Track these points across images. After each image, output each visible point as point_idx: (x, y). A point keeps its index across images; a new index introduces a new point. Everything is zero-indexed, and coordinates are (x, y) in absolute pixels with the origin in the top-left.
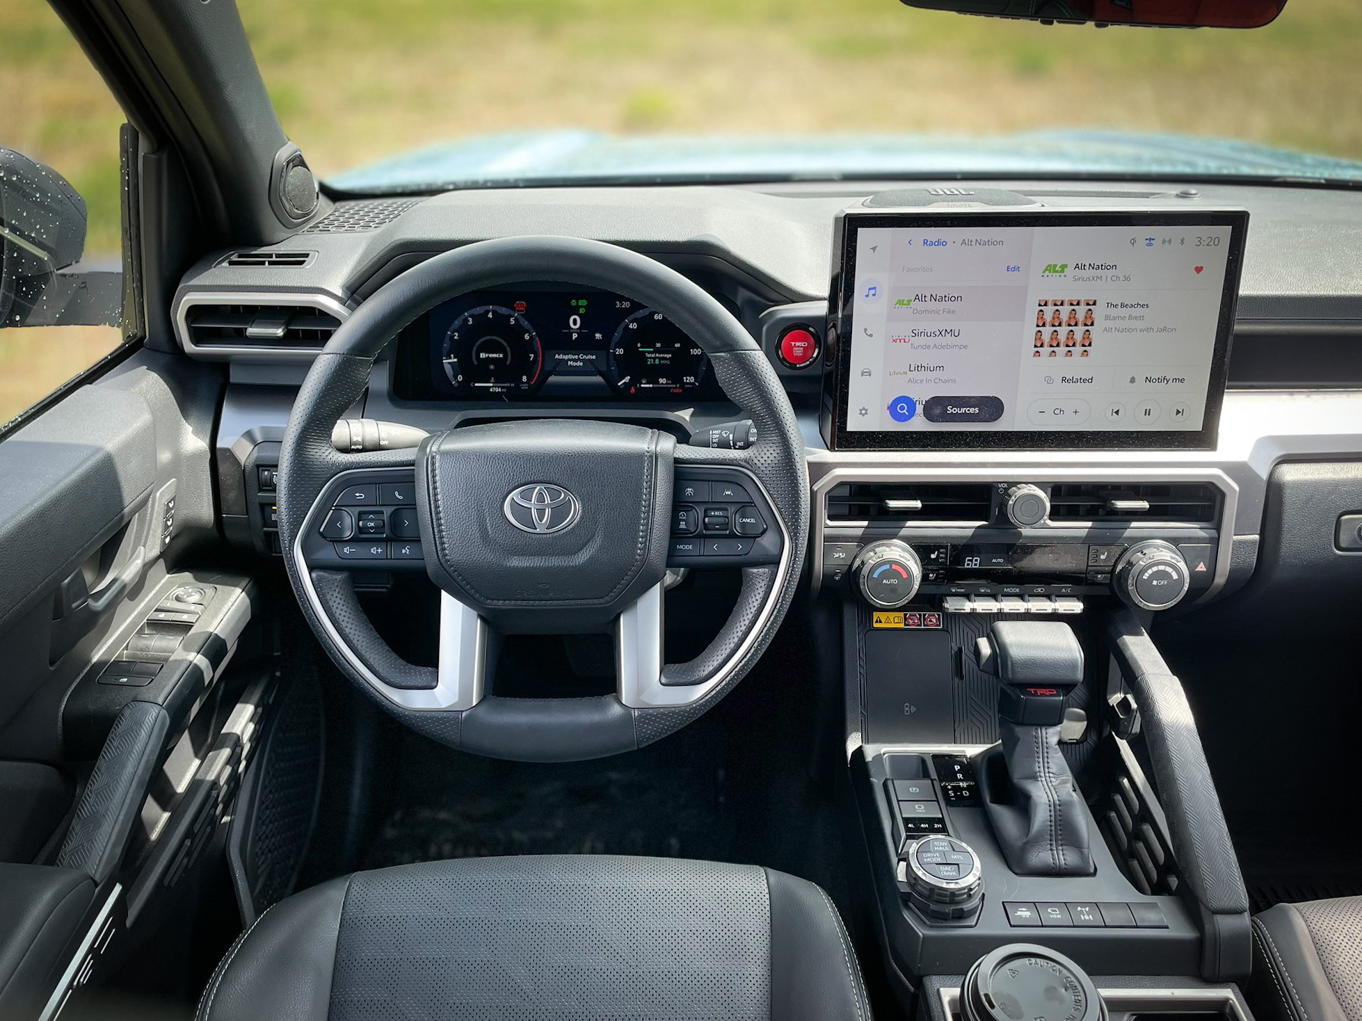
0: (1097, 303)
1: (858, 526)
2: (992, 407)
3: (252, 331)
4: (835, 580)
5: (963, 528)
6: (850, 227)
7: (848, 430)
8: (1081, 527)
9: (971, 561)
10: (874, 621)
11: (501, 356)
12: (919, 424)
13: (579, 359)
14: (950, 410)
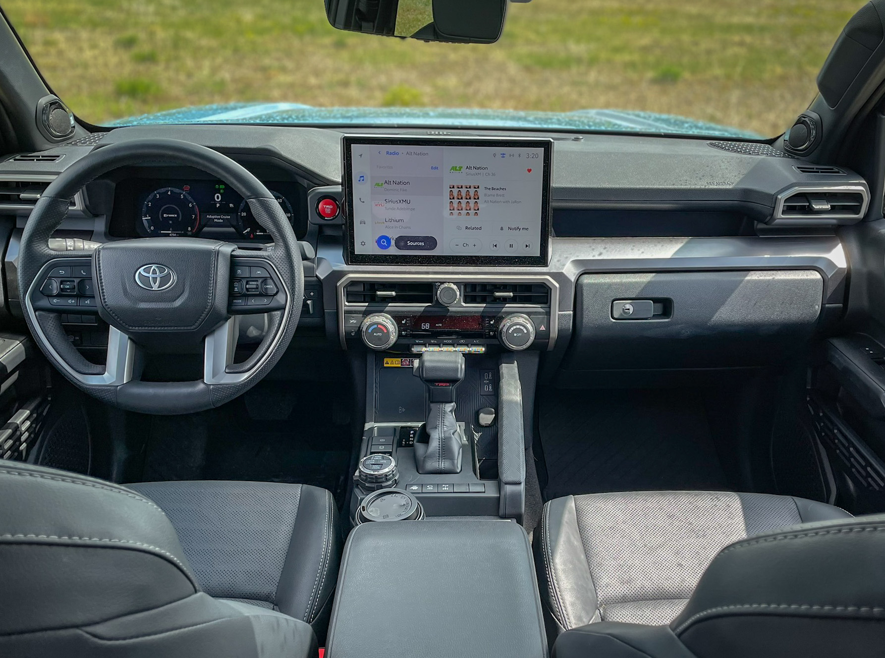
0: (480, 187)
1: (363, 306)
2: (431, 242)
3: (23, 195)
4: (352, 335)
5: (418, 307)
6: (348, 143)
7: (356, 253)
8: (479, 307)
9: (425, 325)
10: (385, 363)
11: (176, 216)
12: (393, 251)
13: (220, 218)
14: (409, 243)
